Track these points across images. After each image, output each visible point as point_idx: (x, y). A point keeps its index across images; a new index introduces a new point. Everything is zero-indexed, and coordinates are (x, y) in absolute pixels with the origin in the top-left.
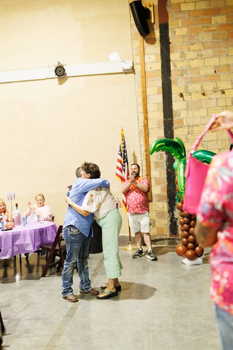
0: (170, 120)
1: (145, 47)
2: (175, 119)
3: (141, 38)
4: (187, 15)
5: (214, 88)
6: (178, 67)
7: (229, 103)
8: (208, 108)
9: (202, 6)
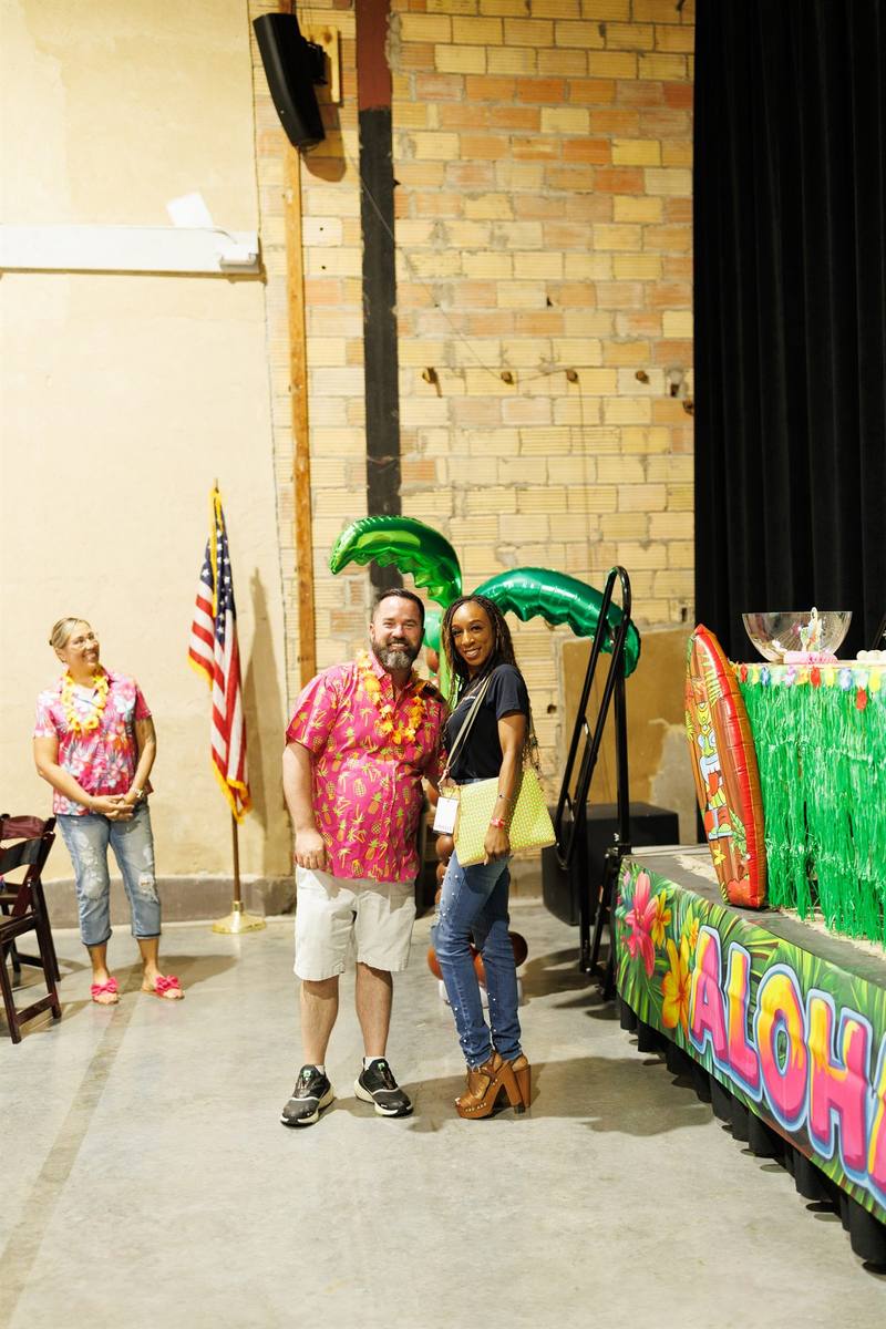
0: (388, 463)
1: (303, 188)
2: (408, 459)
3: (293, 152)
4: (457, 91)
5: (543, 360)
6: (424, 272)
7: (591, 416)
8: (520, 427)
9: (509, 64)
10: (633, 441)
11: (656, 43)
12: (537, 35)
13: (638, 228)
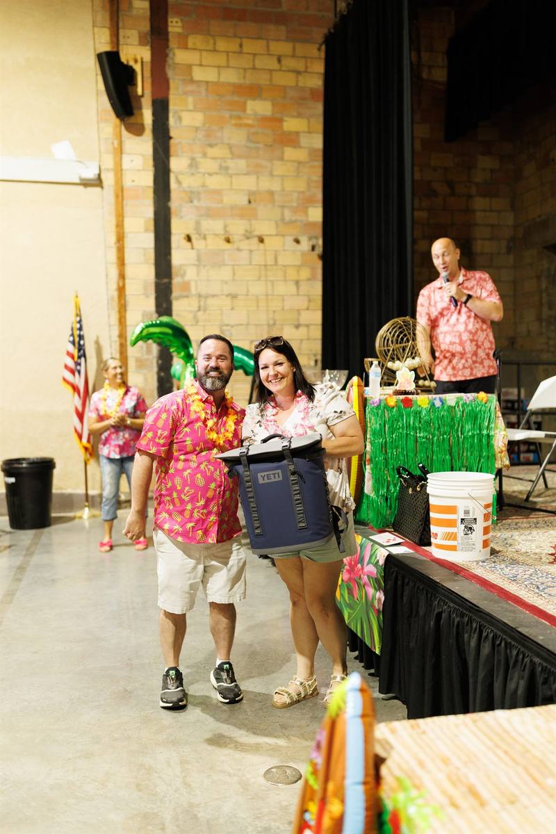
0: (165, 283)
1: (123, 139)
2: (176, 281)
3: (118, 121)
4: (203, 89)
5: (246, 231)
6: (185, 185)
7: (270, 261)
8: (233, 265)
9: (231, 77)
10: (292, 274)
11: (307, 67)
12: (245, 62)
13: (296, 164)
